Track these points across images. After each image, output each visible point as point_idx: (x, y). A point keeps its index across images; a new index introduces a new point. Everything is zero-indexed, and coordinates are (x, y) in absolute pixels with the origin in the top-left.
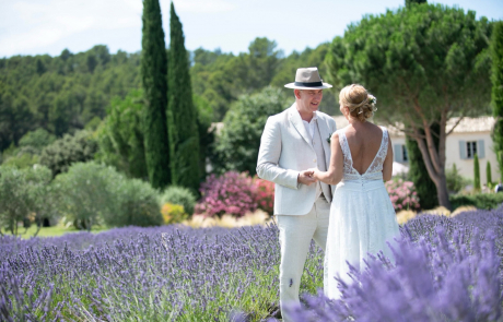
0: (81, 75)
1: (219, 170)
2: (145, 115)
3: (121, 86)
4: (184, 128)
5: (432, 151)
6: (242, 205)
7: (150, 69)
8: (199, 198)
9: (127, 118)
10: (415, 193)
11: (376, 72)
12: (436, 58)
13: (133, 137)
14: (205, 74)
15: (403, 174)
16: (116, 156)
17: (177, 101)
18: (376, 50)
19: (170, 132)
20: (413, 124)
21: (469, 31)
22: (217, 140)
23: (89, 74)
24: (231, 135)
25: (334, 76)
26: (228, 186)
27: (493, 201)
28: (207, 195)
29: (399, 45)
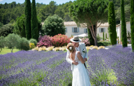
0: (9, 9)
1: (43, 34)
2: (25, 21)
3: (19, 12)
4: (35, 25)
5: (93, 32)
6: (48, 43)
7: (27, 10)
8: (38, 41)
9: (21, 22)
10: (89, 41)
11: (81, 13)
12: (95, 10)
13: (22, 26)
14: (39, 9)
15: (86, 36)
16: (18, 30)
17: (33, 18)
18: (81, 7)
19: (31, 25)
20: (89, 25)
21: (103, 3)
22: (42, 27)
23: (11, 9)
24: (46, 26)
25: (71, 13)
26: (45, 39)
27: (107, 43)
28: (40, 41)
29: (86, 6)
